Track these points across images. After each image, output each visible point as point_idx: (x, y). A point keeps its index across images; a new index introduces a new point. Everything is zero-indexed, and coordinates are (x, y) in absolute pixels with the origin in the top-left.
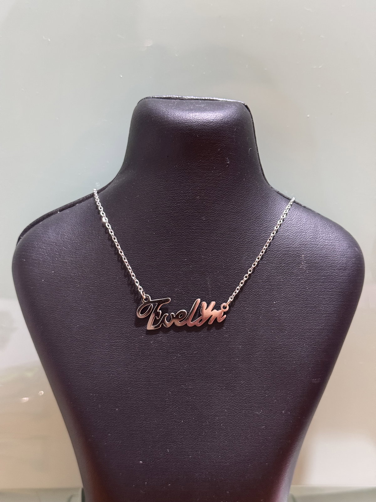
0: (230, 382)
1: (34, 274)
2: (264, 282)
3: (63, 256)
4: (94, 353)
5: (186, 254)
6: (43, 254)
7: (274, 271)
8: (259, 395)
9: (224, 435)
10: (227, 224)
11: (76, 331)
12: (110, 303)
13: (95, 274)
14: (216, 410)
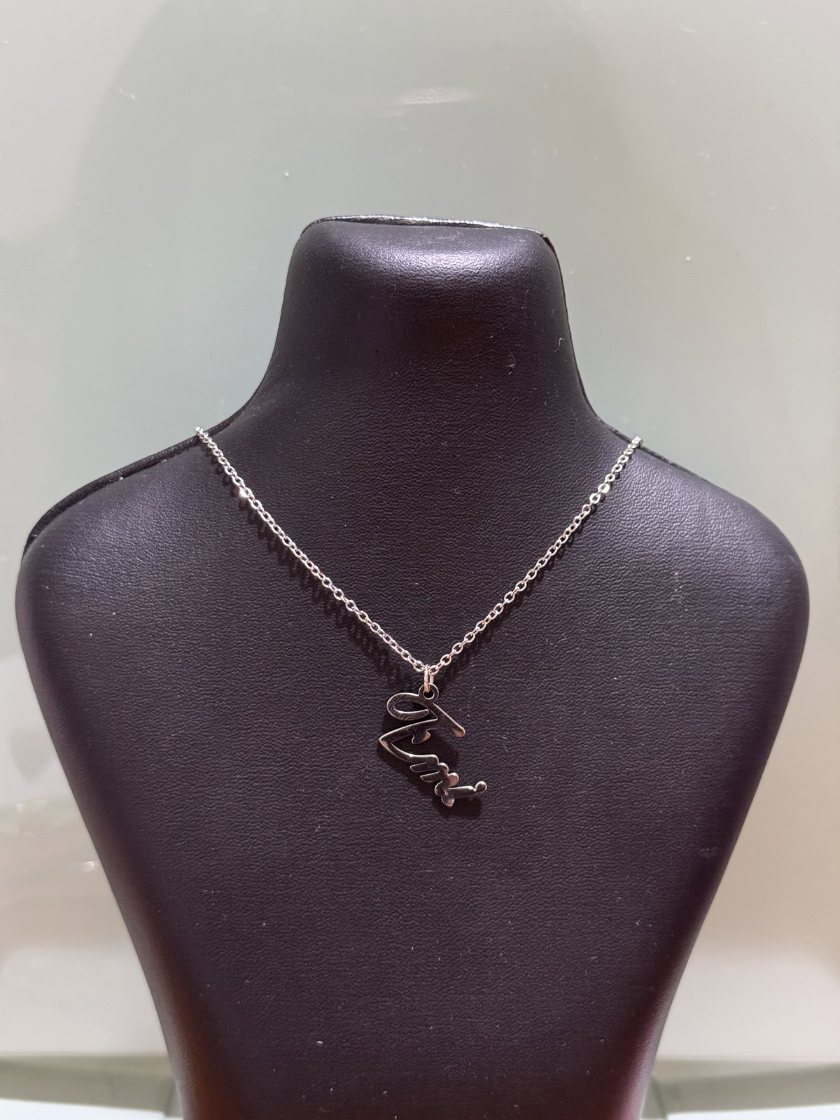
0: (518, 858)
1: (69, 619)
2: (591, 633)
3: (137, 578)
4: (209, 797)
5: (417, 572)
6: (90, 574)
7: (613, 608)
8: (585, 886)
9: (508, 977)
10: (508, 504)
11: (168, 748)
12: (245, 682)
13: (211, 619)
14: (489, 921)
